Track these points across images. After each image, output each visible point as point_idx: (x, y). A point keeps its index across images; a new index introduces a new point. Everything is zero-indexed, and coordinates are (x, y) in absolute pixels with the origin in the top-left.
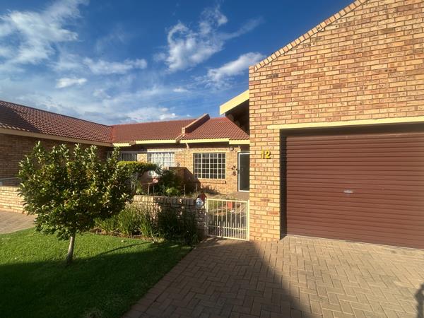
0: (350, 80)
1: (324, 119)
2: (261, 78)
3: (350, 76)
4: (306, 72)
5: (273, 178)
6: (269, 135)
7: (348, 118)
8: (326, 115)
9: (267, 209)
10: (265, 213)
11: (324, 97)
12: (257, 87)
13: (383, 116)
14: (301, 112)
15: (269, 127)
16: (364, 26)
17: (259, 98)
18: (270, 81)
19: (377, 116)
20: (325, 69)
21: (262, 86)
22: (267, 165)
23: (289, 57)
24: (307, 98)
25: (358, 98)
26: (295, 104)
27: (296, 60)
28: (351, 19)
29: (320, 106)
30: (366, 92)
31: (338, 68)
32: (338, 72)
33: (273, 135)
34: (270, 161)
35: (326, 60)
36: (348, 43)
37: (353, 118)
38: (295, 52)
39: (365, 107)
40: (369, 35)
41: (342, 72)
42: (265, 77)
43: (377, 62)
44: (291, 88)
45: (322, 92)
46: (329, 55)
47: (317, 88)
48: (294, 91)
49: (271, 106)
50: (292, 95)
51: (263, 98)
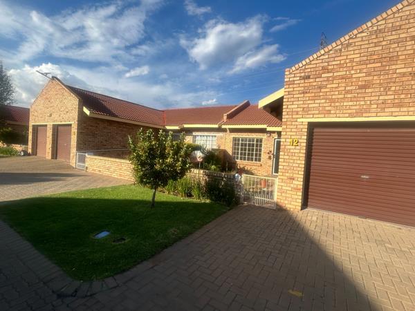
0: (374, 82)
1: (347, 115)
2: (295, 79)
3: (375, 78)
4: (335, 74)
5: (299, 162)
6: (298, 127)
7: (370, 115)
8: (349, 111)
9: (292, 186)
10: (290, 189)
11: (349, 96)
12: (291, 86)
13: (403, 114)
14: (327, 108)
15: (299, 120)
16: (394, 33)
17: (292, 96)
18: (302, 81)
19: (397, 114)
20: (353, 72)
21: (295, 86)
22: (295, 151)
23: (320, 61)
24: (334, 97)
25: (381, 98)
26: (323, 101)
27: (327, 64)
28: (383, 27)
29: (345, 104)
30: (389, 93)
31: (365, 71)
32: (364, 75)
33: (302, 127)
34: (298, 148)
35: (354, 64)
36: (377, 48)
37: (374, 114)
38: (327, 57)
39: (387, 105)
40: (398, 41)
41: (368, 74)
42: (298, 78)
43: (403, 66)
44: (320, 88)
45: (348, 92)
46: (358, 59)
47: (343, 88)
48: (323, 90)
49: (302, 102)
50: (321, 94)
51: (295, 96)
